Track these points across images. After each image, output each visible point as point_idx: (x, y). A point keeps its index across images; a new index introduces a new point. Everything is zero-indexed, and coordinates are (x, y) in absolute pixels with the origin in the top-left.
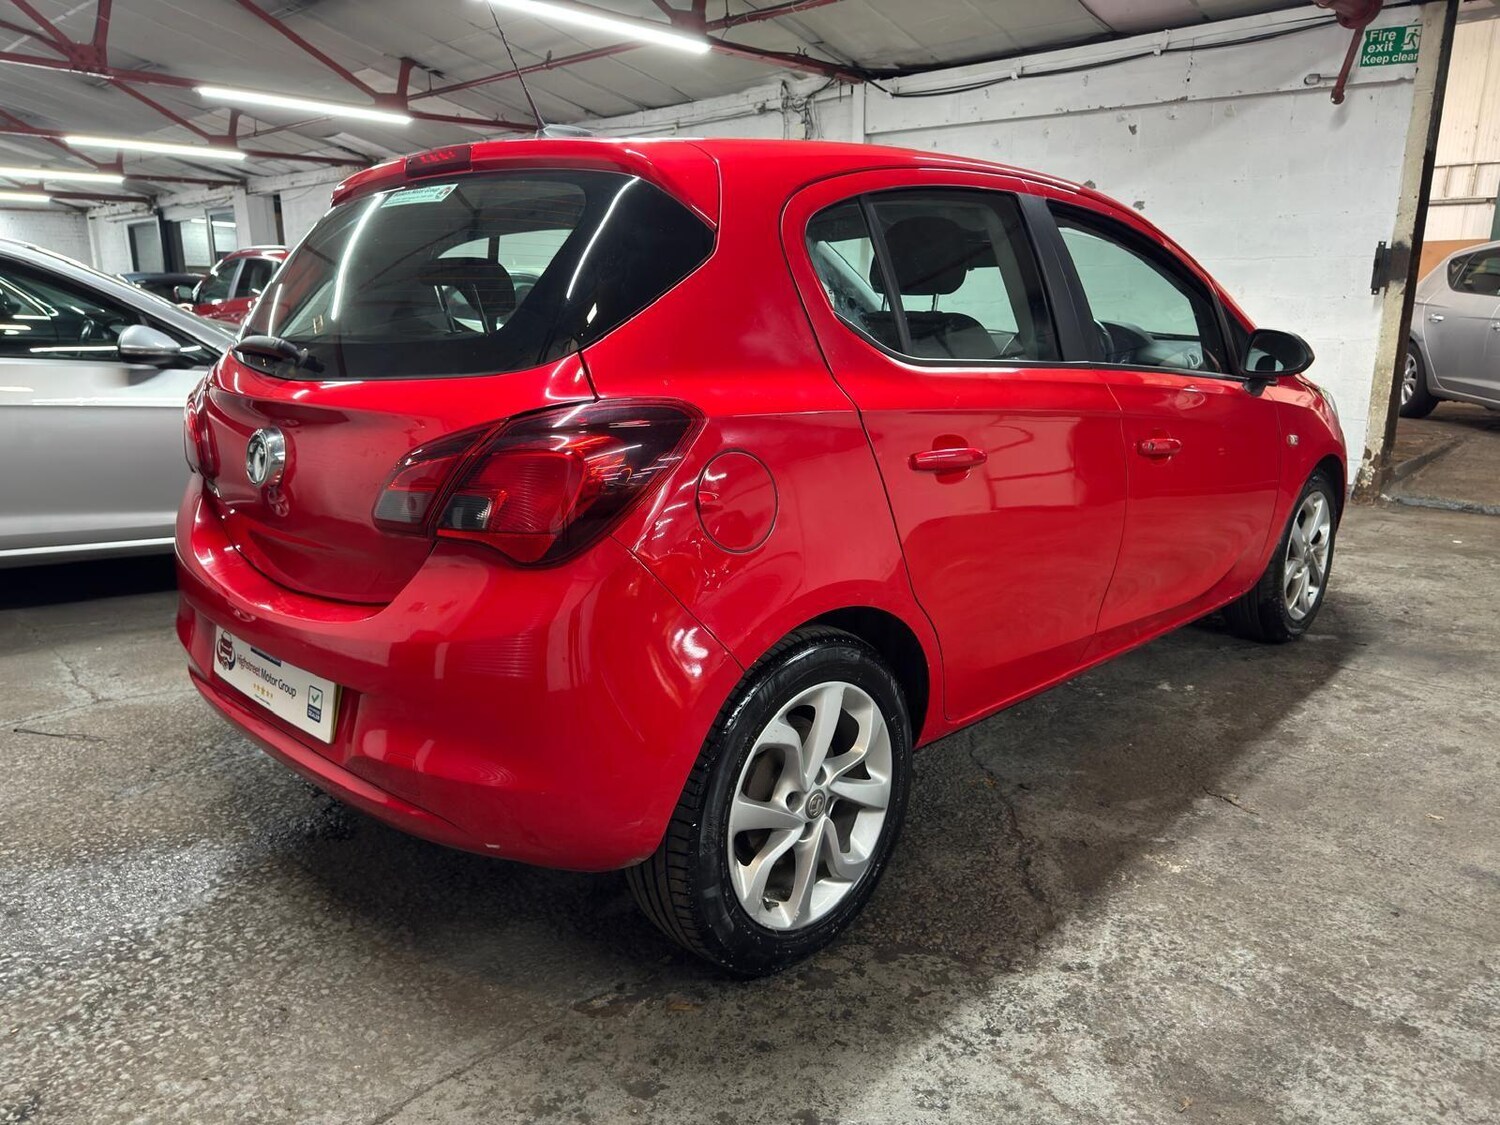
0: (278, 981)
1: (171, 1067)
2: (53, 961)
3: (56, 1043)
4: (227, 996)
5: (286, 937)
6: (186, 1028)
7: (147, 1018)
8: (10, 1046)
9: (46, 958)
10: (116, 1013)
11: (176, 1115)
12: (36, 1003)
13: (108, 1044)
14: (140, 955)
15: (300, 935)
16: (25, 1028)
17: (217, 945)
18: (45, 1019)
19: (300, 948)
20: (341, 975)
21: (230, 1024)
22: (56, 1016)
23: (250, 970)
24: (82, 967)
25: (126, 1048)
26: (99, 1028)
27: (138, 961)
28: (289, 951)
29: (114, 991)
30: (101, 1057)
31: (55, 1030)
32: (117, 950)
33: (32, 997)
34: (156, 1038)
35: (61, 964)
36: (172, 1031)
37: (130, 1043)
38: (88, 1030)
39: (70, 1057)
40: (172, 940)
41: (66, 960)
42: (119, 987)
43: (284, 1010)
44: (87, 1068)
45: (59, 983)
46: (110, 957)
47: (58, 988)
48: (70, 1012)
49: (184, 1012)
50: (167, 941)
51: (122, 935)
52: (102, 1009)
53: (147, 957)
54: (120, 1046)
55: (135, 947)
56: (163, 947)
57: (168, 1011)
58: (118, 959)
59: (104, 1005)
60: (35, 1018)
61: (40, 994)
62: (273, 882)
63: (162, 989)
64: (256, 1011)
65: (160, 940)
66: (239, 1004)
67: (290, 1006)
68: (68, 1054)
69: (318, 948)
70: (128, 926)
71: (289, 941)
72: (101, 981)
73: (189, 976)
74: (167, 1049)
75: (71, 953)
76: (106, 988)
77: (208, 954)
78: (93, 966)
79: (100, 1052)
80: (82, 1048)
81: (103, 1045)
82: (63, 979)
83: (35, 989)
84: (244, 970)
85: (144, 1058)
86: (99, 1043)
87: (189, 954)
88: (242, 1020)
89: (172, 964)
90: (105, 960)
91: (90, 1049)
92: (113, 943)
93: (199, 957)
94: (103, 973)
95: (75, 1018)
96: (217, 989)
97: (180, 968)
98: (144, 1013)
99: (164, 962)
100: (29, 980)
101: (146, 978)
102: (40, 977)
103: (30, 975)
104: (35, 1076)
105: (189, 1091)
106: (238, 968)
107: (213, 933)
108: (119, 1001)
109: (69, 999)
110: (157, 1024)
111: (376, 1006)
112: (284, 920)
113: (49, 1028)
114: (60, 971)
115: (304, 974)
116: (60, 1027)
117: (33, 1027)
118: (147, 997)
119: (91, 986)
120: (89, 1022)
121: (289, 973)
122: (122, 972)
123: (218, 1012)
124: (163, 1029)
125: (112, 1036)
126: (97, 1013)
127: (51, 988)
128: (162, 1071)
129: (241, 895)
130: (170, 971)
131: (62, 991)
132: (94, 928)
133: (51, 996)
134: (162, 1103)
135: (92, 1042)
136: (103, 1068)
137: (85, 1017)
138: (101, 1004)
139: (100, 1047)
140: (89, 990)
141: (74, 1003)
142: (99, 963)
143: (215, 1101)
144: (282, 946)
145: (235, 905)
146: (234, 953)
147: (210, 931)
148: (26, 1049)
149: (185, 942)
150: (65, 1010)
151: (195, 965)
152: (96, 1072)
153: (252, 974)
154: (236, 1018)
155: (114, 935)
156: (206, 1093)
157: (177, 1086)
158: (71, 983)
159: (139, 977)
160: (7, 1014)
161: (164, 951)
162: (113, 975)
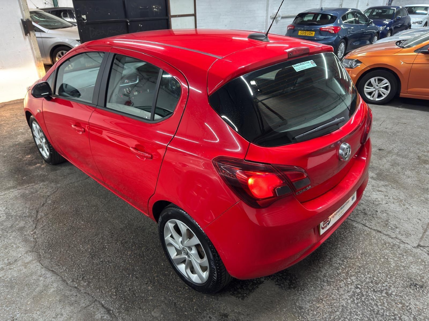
0: (354, 258)
1: (388, 266)
2: (372, 312)
3: (396, 291)
4: (363, 266)
5: (338, 263)
6: (377, 269)
7: (378, 278)
8: (403, 301)
9: (372, 315)
10: (380, 285)
11: (398, 259)
12: (388, 305)
13: (390, 281)
14: (359, 292)
15: (336, 261)
16: (396, 302)
17: (347, 276)
18: (391, 299)
19: (340, 259)
20: (346, 249)
21: (371, 262)
22: (388, 298)
23: (353, 265)
24: (370, 303)
25: (389, 277)
26: (387, 286)
27: (361, 291)
28: (343, 261)
29: (374, 290)
30: (394, 280)
31: (393, 295)
32: (360, 298)
33: (386, 308)
34: (382, 273)
35: (372, 309)
36: (379, 271)
37: (387, 276)
38: (388, 288)
39: (397, 286)
40: (350, 287)
41: (370, 308)
42: (372, 289)
43: (362, 254)
44: (398, 281)
45: (378, 305)
46: (363, 298)
47: (380, 304)
48: (386, 295)
49: (373, 272)
50: (350, 288)
51: (354, 300)
52: (381, 289)
53: (359, 289)
54: (389, 278)
55: (356, 295)
56: (353, 288)
57: (374, 275)
58: (363, 296)
59: (379, 289)
60: (392, 302)
61: (384, 306)
62: (315, 275)
63: (368, 280)
64: (365, 259)
65: (351, 290)
66: (365, 262)
67: (360, 253)
68: (397, 287)
69: (339, 255)
70: (349, 301)
71: (339, 261)
72: (373, 295)
73: (361, 276)
74: (384, 269)
75: (367, 309)
76: (374, 292)
77: (351, 276)
78: (368, 300)
79: (393, 281)
80: (394, 285)
81: (391, 282)
82: (377, 305)
83: (383, 309)
84: (353, 266)
85: (389, 272)
86: (390, 283)
87: (354, 280)
88: (369, 260)
89: (359, 282)
90: (365, 299)
91: (393, 284)
92: (358, 301)
93: (353, 278)
94: (370, 296)
95: (387, 293)
96: (362, 269)
97: (359, 280)
98: (377, 280)
99: (358, 284)
100: (382, 313)
101: (366, 285)
102: (379, 311)
103: (380, 314)
104: (406, 289)
105: (392, 260)
106: (353, 268)
107: (343, 280)
108: (376, 287)
109: (382, 298)
110: (379, 275)
111: (353, 240)
112: (331, 265)
113: (393, 296)
114: (375, 307)
115: (349, 255)
116: (391, 294)
117: (395, 300)
118: (372, 282)
119: (375, 296)
120: (386, 289)
121: (350, 258)
122: (367, 292)
123: (369, 265)
124: (380, 273)
125: (387, 282)
126: (383, 289)
127: (381, 305)
128: (390, 267)
129: (324, 280)
130: (361, 281)
131: (381, 302)
132: (355, 310)
133: (384, 303)
134: (397, 263)
135: (391, 284)
136: (396, 278)
137: (385, 291)
138: (379, 290)
139: (392, 282)
140: (377, 296)
141: (383, 296)
142: (367, 300)
143: (391, 255)
144: (341, 262)
145: (329, 280)
146: (348, 271)
147: (342, 280)
148: (401, 296)
149: (349, 284)
150: (386, 297)
151: (357, 277)
152: (398, 279)
153: (354, 264)
154: (369, 261)
155: (355, 303)
156: (390, 257)
157: (392, 263)
158: (377, 302)
159: (367, 287)
160: (395, 310)
161: (355, 287)
162: (369, 293)
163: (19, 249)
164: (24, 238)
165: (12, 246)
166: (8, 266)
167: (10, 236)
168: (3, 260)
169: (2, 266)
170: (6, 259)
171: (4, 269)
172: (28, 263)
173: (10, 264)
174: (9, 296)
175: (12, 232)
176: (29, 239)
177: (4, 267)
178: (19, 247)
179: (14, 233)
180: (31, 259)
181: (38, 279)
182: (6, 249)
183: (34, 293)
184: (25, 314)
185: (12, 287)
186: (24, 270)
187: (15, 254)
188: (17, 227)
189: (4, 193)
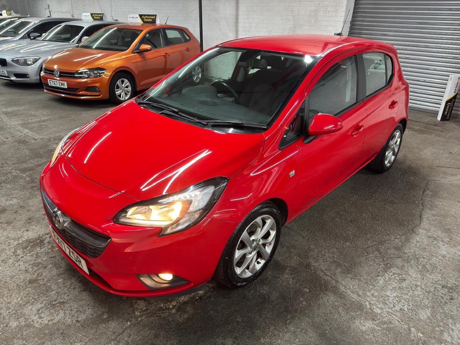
163: (418, 240)
164: (405, 243)
165: (419, 246)
166: (438, 239)
167: (411, 252)
168: (436, 244)
169: (441, 243)
170: (434, 243)
171: (442, 240)
172: (426, 230)
173: (435, 239)
174: (455, 228)
175: (405, 253)
176: (404, 239)
177: (440, 241)
178: (417, 241)
179: (405, 252)
180: (421, 230)
181: (432, 220)
182: (425, 248)
183: (442, 219)
184: (456, 217)
185: (449, 229)
186: (432, 229)
187: (425, 240)
188: (397, 253)
189: (352, 294)
